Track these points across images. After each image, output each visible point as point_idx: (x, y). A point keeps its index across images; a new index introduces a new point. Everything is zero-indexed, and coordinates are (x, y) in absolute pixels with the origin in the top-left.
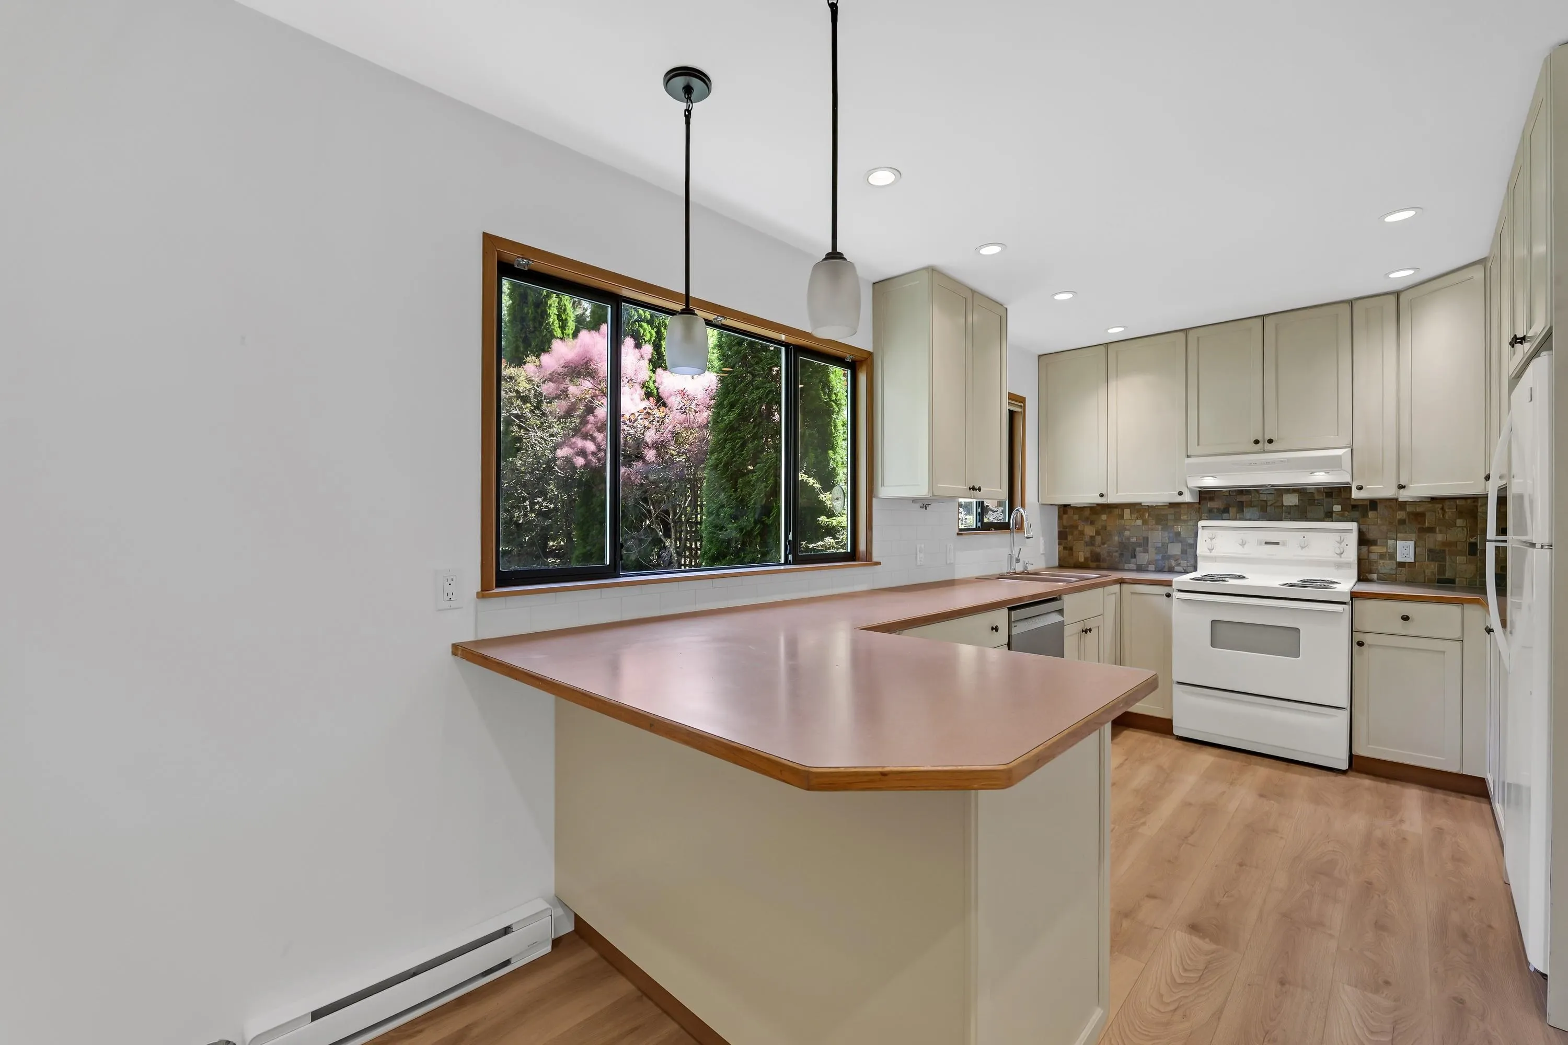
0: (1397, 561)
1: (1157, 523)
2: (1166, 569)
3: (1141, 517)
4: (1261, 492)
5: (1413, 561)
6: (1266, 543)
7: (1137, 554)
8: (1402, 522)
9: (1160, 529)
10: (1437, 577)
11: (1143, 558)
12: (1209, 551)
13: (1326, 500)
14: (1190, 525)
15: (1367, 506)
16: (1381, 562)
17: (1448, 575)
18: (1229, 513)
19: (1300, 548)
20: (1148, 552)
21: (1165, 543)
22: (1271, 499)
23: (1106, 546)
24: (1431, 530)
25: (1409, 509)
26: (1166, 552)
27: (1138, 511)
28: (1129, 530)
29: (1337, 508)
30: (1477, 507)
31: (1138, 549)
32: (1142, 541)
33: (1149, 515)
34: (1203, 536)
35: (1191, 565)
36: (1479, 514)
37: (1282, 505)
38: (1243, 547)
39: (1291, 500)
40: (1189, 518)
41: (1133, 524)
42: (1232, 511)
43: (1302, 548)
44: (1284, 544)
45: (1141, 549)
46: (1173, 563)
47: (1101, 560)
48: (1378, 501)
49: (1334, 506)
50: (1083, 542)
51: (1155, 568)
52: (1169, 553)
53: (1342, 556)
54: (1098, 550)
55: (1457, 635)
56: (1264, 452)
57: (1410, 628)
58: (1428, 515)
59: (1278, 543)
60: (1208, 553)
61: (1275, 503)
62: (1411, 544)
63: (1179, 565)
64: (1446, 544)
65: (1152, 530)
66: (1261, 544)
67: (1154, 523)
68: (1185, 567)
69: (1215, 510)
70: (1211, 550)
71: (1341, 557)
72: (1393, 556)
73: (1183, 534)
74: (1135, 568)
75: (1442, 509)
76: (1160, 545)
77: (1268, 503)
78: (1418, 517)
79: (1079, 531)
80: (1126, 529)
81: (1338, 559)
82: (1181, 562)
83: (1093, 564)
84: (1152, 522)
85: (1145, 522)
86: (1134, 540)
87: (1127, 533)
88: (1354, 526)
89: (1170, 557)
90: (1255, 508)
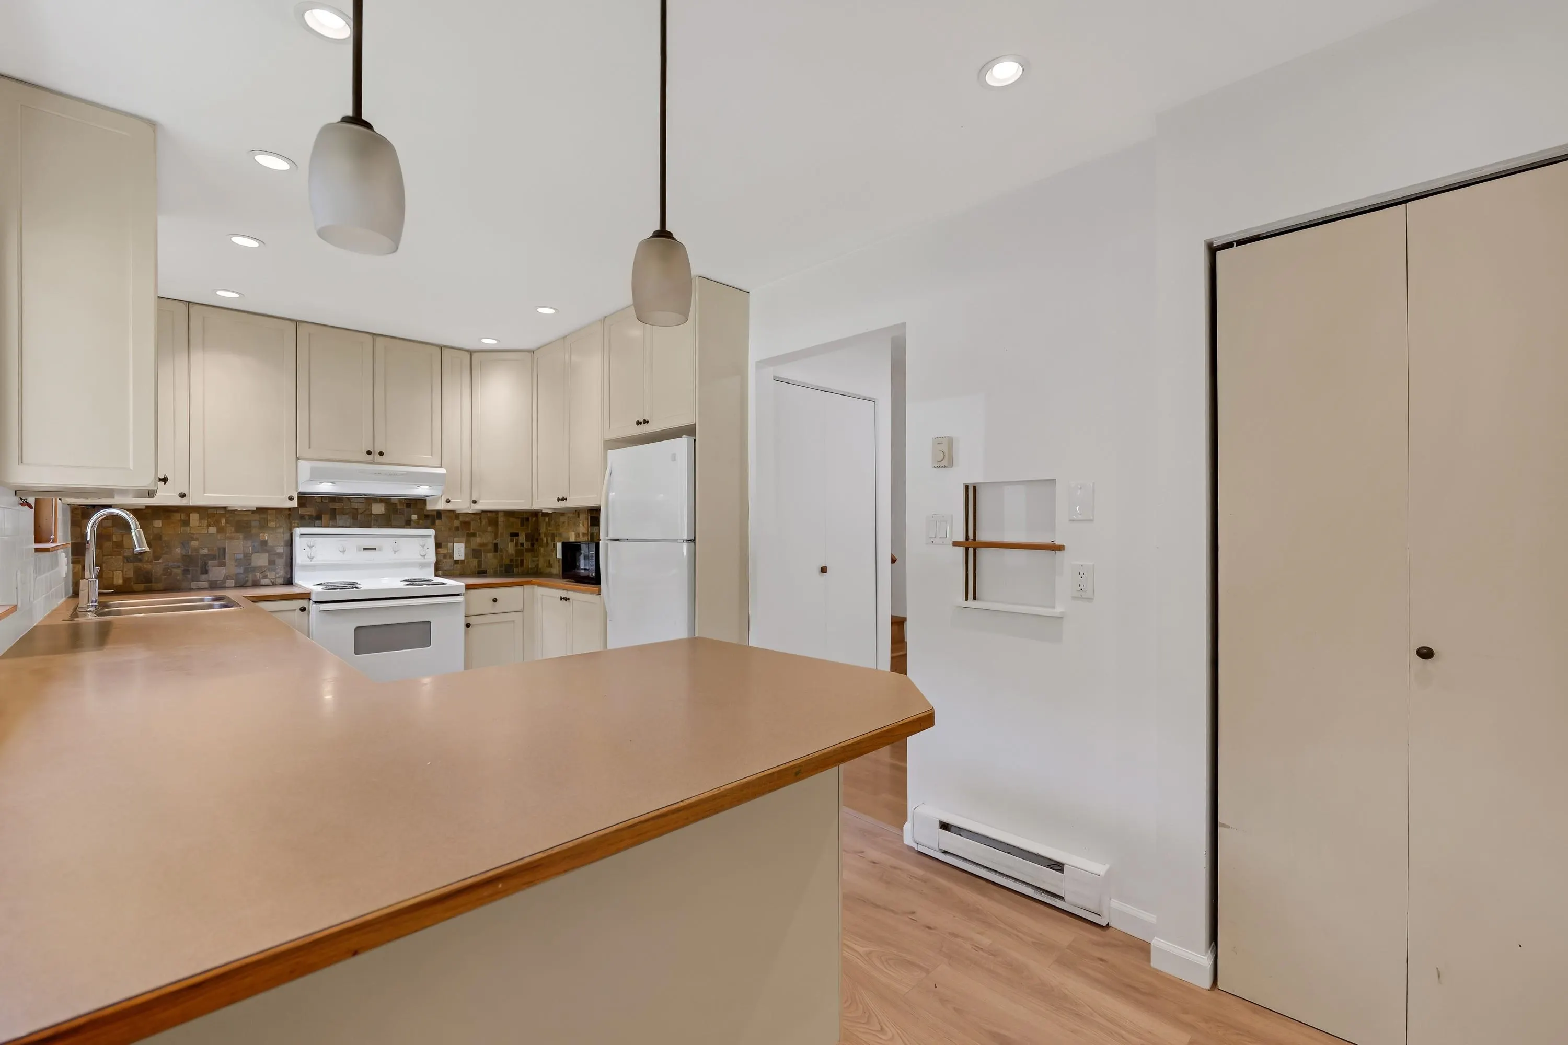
0: (455, 559)
1: (237, 531)
2: (250, 583)
3: (216, 523)
4: (352, 500)
5: (464, 559)
6: (365, 549)
7: (210, 568)
8: (457, 529)
9: (241, 539)
10: (477, 569)
11: (216, 573)
12: (308, 559)
13: (406, 510)
14: (280, 533)
15: (434, 516)
16: (445, 560)
17: (483, 568)
18: (321, 520)
19: (393, 552)
20: (225, 566)
21: (247, 554)
22: (361, 507)
23: (160, 561)
24: (474, 535)
25: (461, 519)
26: (250, 564)
27: (211, 516)
28: (197, 539)
29: (414, 517)
30: (497, 518)
31: (210, 563)
32: (217, 553)
33: (227, 522)
34: (300, 544)
35: (280, 576)
36: (499, 523)
37: (371, 514)
38: (344, 554)
39: (378, 509)
40: (278, 525)
41: (204, 531)
42: (325, 518)
43: (395, 552)
44: (380, 550)
45: (216, 562)
46: (258, 575)
47: (153, 580)
48: (442, 512)
49: (412, 515)
50: (121, 557)
51: (236, 583)
52: (253, 564)
53: (426, 557)
54: (147, 567)
55: (520, 608)
56: (374, 462)
57: (499, 607)
58: (472, 523)
59: (374, 549)
60: (308, 562)
61: (365, 511)
62: (463, 545)
63: (265, 577)
64: (482, 545)
65: (231, 538)
66: (360, 550)
67: (233, 530)
68: (273, 579)
69: (307, 518)
70: (311, 558)
71: (424, 558)
72: (451, 556)
73: (270, 544)
74: (207, 586)
75: (480, 519)
76: (241, 556)
77: (359, 510)
78: (466, 524)
79: (113, 542)
80: (193, 539)
81: (422, 560)
82: (268, 573)
83: (141, 586)
84: (230, 529)
85: (221, 530)
86: (205, 551)
87: (194, 544)
88: (432, 532)
89: (255, 569)
90: (347, 516)
